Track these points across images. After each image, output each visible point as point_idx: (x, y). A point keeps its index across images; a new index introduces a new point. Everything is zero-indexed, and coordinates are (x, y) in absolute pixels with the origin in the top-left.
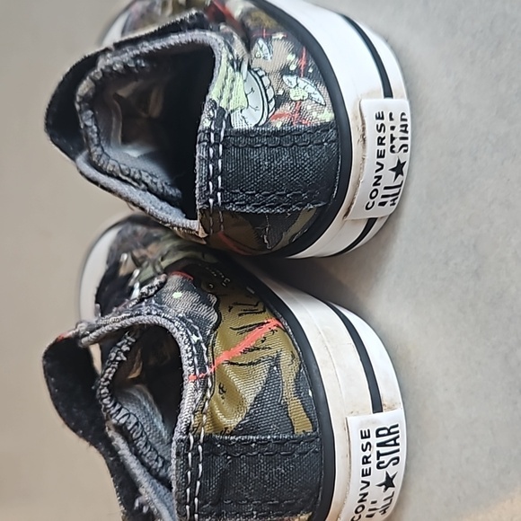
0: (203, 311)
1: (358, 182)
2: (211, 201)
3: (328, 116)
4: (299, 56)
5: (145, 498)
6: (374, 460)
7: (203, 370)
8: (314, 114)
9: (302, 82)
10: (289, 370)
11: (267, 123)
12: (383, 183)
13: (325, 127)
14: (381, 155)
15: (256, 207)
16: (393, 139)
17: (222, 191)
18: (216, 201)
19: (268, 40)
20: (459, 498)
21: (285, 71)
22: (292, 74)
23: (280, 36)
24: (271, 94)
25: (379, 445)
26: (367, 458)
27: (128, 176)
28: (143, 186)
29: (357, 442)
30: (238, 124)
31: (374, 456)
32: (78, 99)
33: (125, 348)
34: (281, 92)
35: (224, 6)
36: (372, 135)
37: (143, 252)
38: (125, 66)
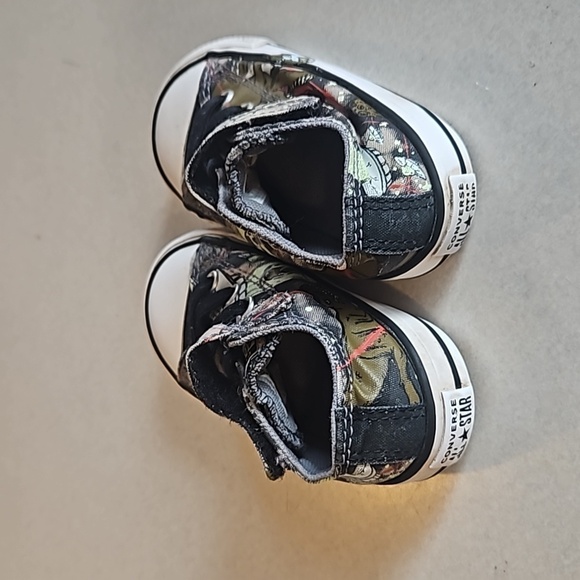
0: (332, 321)
1: (446, 232)
2: (356, 246)
3: (428, 187)
4: (403, 142)
5: (283, 456)
6: (458, 420)
7: (344, 363)
8: (420, 186)
9: (409, 162)
10: (401, 361)
11: (387, 193)
12: (460, 232)
13: (427, 195)
14: (461, 214)
15: (385, 250)
16: (468, 202)
17: (362, 240)
18: (359, 246)
19: (377, 127)
20: (512, 443)
21: (395, 153)
22: (401, 155)
23: (385, 124)
24: (387, 169)
25: (462, 410)
26: (454, 419)
27: (262, 220)
28: (273, 228)
29: (449, 408)
30: (370, 193)
31: (458, 417)
32: (227, 162)
33: (272, 348)
34: (395, 169)
35: (323, 89)
36: (457, 200)
37: (236, 271)
38: (268, 139)
